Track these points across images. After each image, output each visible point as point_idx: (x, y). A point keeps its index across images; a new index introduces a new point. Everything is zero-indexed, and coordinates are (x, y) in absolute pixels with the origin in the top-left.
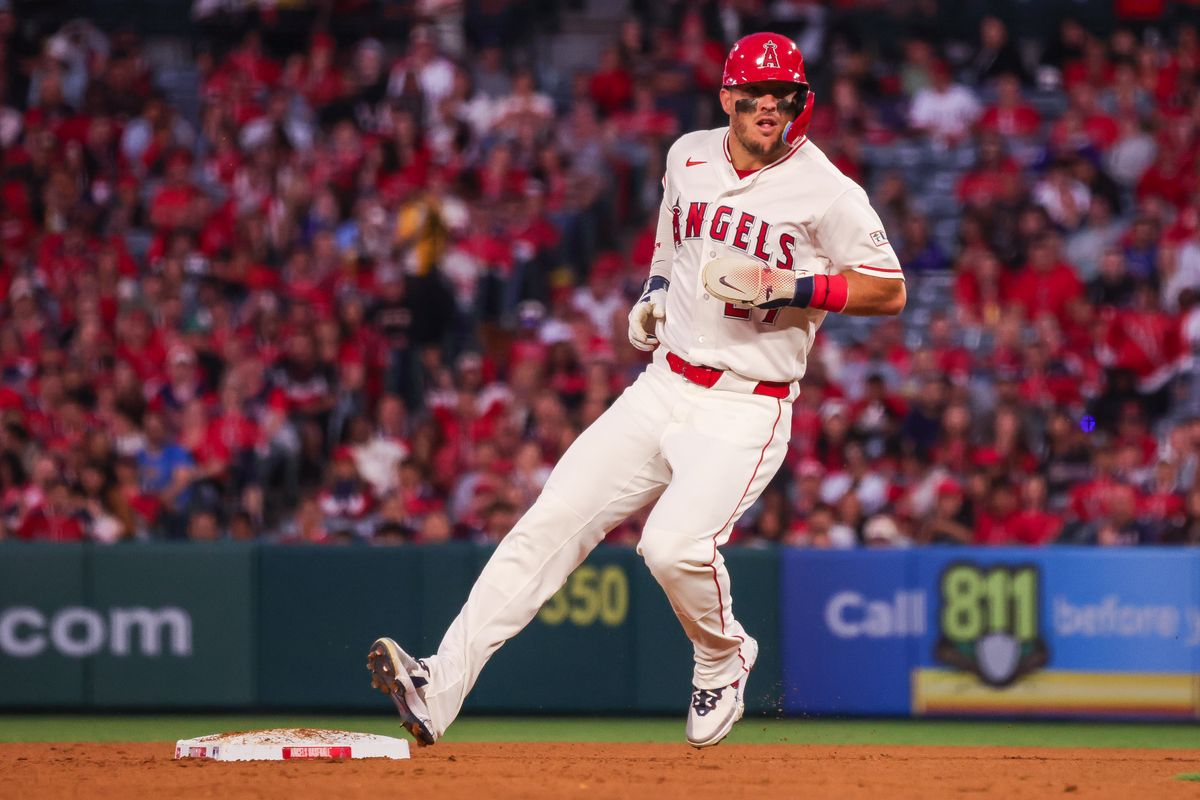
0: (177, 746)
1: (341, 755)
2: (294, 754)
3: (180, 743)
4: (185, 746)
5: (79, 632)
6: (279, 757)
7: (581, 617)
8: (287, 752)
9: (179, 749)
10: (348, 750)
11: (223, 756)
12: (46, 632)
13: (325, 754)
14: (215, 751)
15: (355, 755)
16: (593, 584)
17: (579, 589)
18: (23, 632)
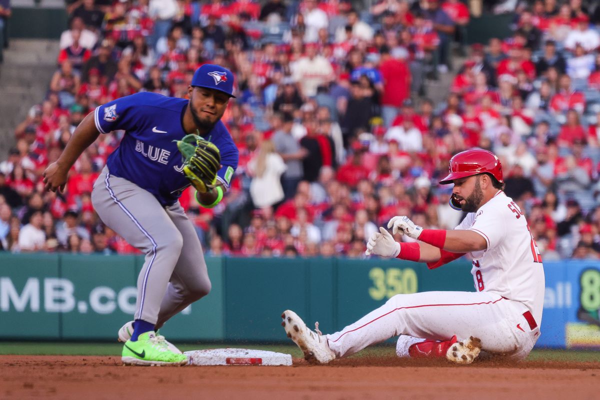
2: (232, 361)
5: (132, 300)
6: (224, 363)
8: (228, 360)
10: (260, 360)
12: (116, 300)
15: (264, 363)
16: (399, 278)
17: (391, 281)
18: (104, 300)
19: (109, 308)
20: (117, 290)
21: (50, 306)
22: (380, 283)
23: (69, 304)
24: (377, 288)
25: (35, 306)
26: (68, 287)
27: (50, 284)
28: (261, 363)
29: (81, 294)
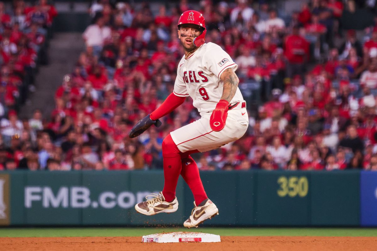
0: (143, 238)
1: (198, 240)
2: (183, 240)
3: (144, 237)
4: (146, 238)
5: (126, 200)
6: (178, 241)
7: (293, 194)
8: (180, 240)
9: (143, 239)
10: (200, 239)
11: (160, 241)
12: (115, 200)
13: (193, 240)
14: (157, 239)
15: (203, 241)
16: (296, 183)
17: (292, 185)
18: (108, 200)
19: (112, 205)
20: (117, 193)
21: (75, 204)
22: (284, 186)
23: (87, 203)
24: (282, 189)
25: (65, 204)
26: (86, 192)
27: (75, 190)
28: (201, 241)
29: (94, 197)
